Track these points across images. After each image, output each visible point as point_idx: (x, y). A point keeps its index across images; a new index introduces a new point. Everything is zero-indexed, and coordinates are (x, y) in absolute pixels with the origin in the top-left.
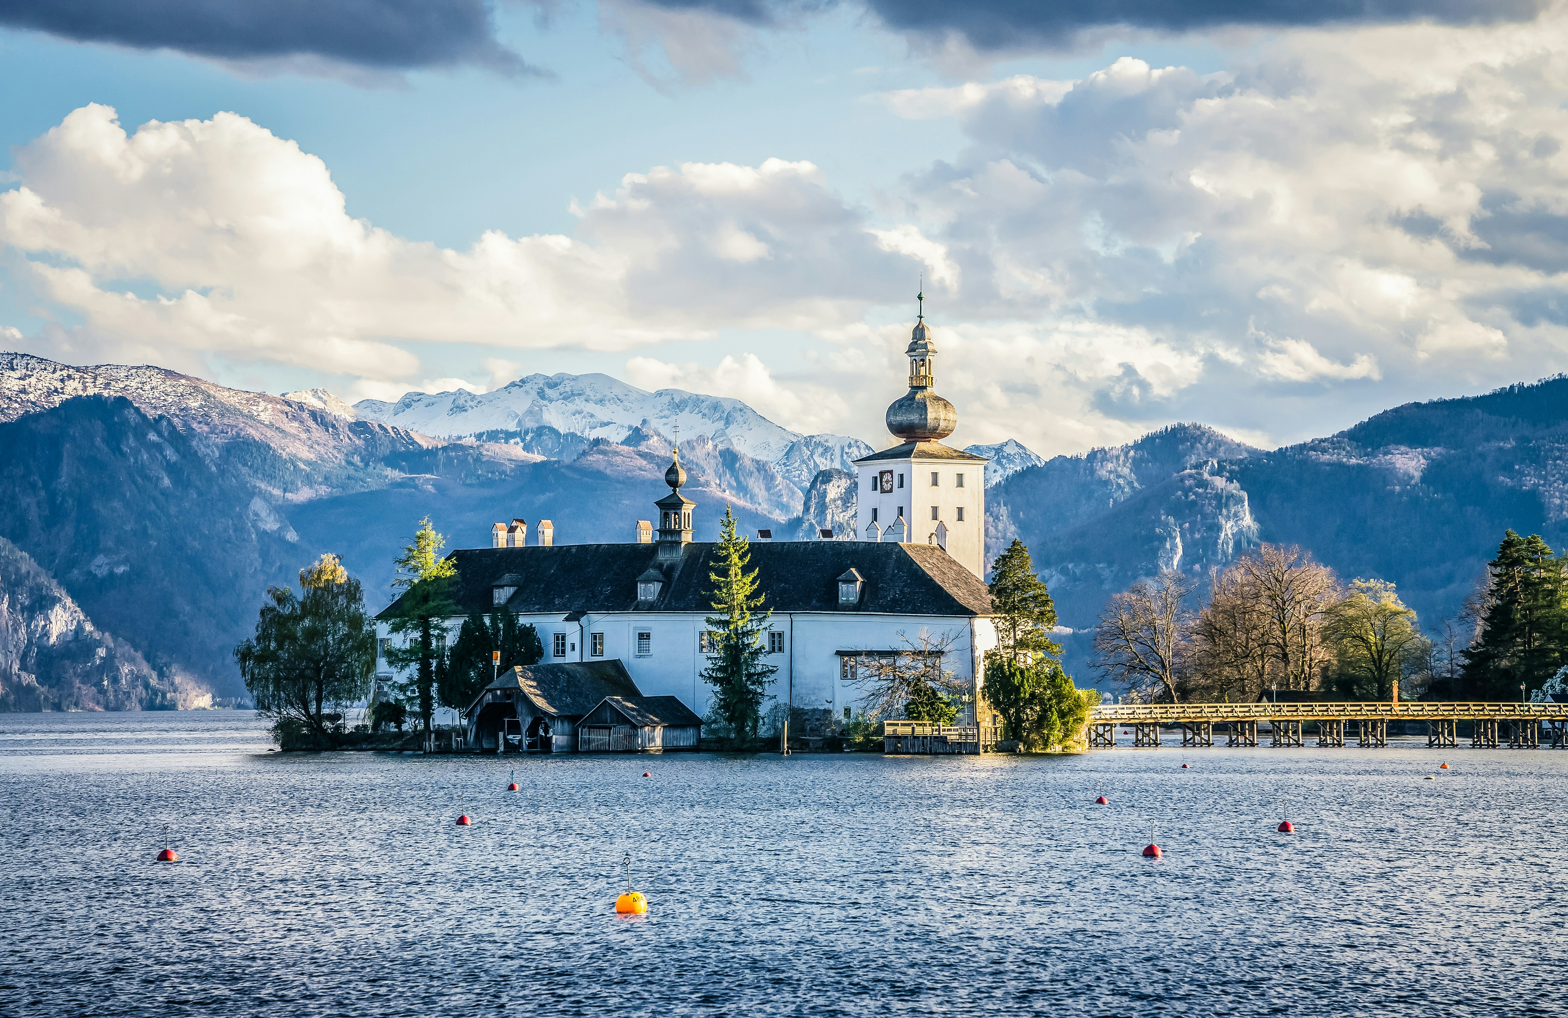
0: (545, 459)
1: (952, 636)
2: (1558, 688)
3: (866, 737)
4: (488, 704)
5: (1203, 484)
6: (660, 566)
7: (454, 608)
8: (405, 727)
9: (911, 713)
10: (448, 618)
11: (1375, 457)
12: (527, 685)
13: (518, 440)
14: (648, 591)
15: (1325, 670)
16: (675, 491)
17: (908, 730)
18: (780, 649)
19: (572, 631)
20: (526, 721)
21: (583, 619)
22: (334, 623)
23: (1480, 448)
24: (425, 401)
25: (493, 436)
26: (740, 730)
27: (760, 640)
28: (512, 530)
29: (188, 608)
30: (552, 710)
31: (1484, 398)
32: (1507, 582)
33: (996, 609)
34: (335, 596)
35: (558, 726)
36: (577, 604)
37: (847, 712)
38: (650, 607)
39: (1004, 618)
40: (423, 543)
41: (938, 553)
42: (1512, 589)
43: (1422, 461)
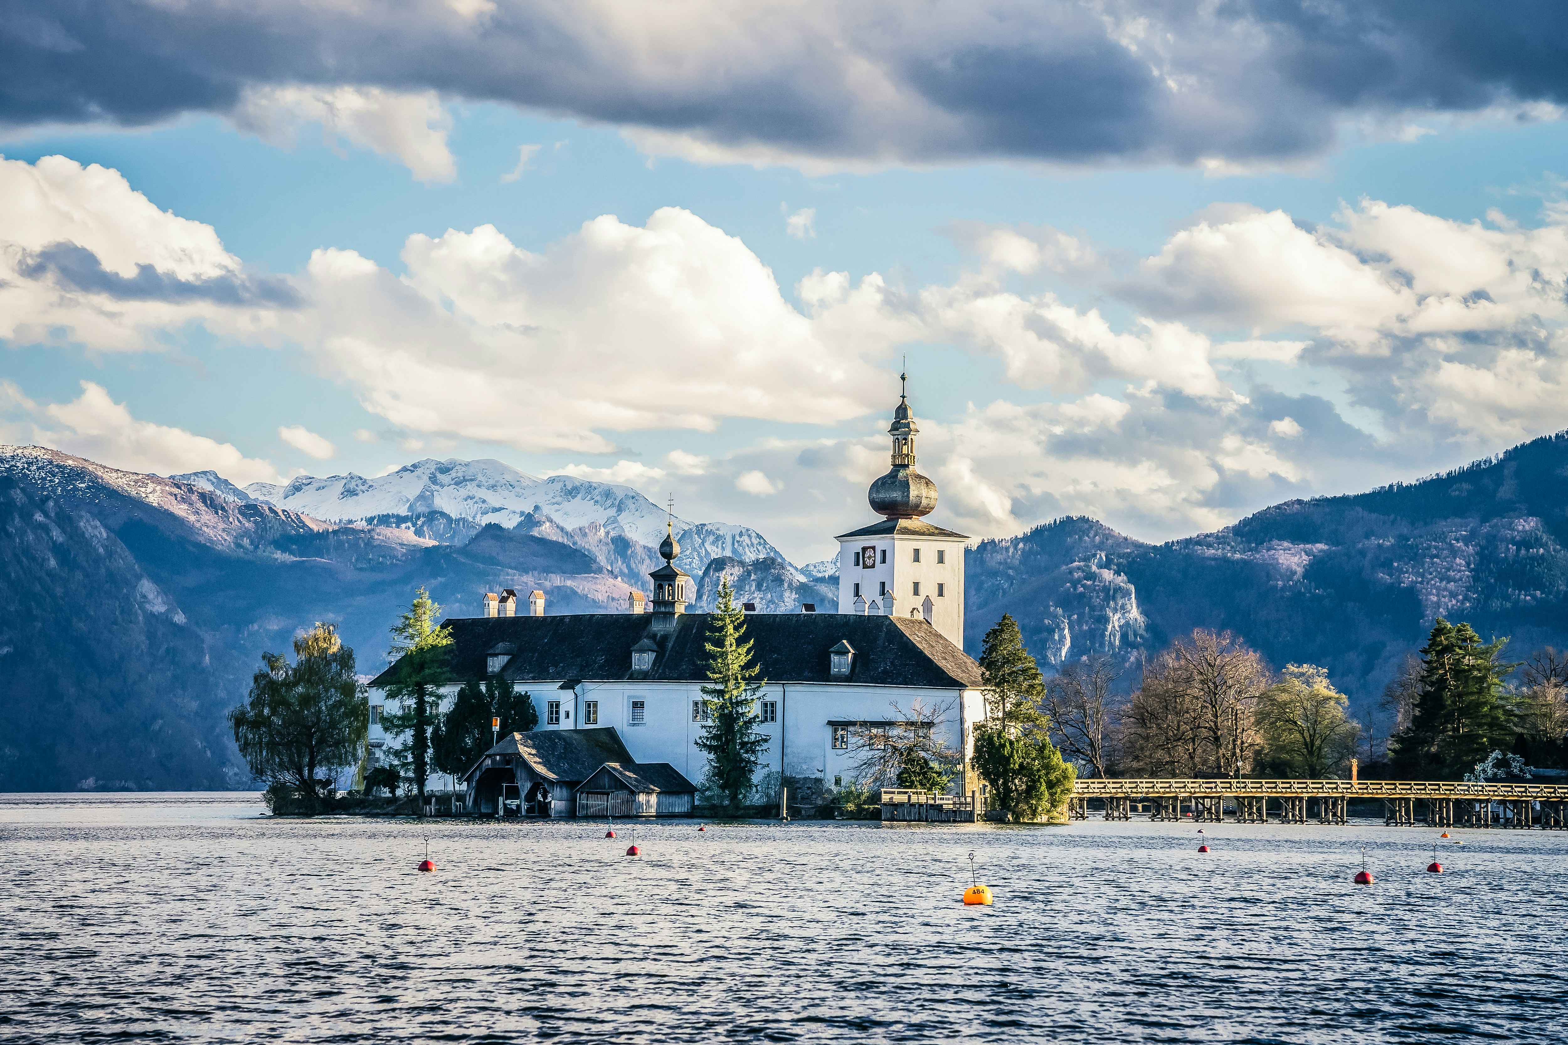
0: (437, 543)
1: (943, 707)
2: (1490, 772)
3: (858, 806)
4: (488, 770)
5: (1092, 576)
6: (653, 637)
7: (449, 675)
8: (400, 792)
9: (903, 781)
10: (443, 685)
11: (1258, 552)
12: (526, 752)
13: (409, 524)
14: (642, 660)
15: (1258, 753)
16: (669, 563)
17: (904, 798)
18: (772, 719)
19: (566, 699)
20: (525, 787)
21: (578, 688)
22: (327, 690)
23: (1360, 545)
24: (315, 485)
25: (384, 520)
26: (734, 797)
27: (754, 709)
28: (503, 600)
29: (72, 690)
30: (552, 776)
31: (1364, 496)
32: (1437, 668)
33: (987, 681)
34: (328, 663)
35: (557, 791)
36: (572, 673)
37: (838, 782)
38: (644, 676)
39: (994, 691)
40: (420, 611)
41: (925, 626)
42: (1442, 675)
43: (1305, 557)
